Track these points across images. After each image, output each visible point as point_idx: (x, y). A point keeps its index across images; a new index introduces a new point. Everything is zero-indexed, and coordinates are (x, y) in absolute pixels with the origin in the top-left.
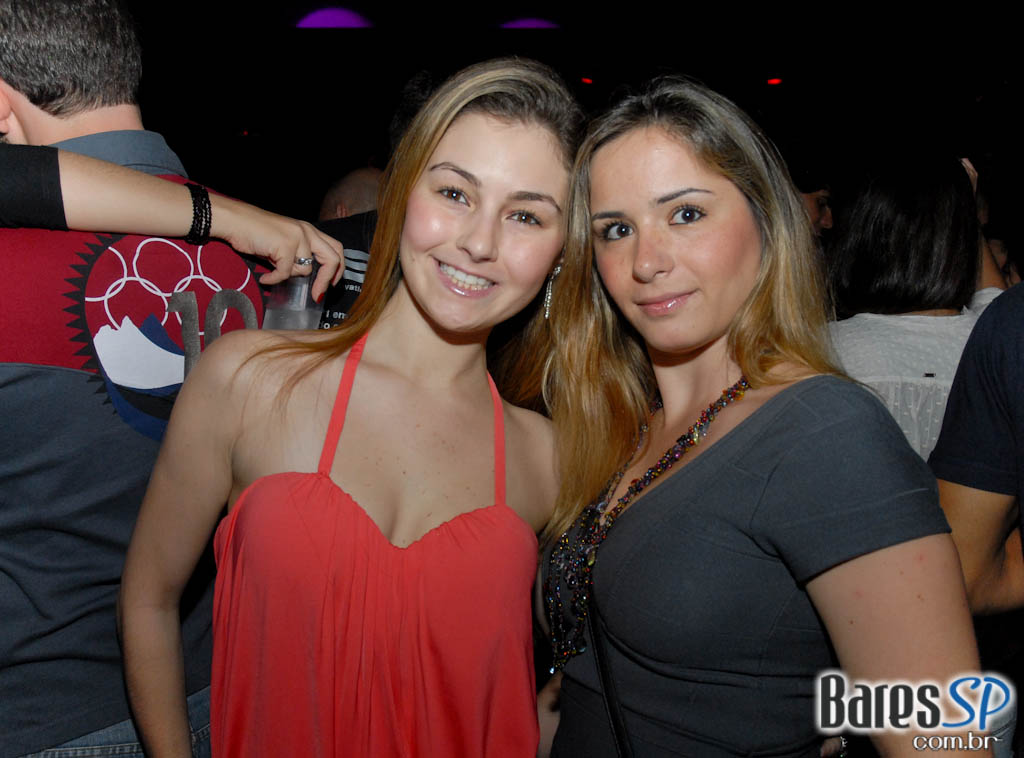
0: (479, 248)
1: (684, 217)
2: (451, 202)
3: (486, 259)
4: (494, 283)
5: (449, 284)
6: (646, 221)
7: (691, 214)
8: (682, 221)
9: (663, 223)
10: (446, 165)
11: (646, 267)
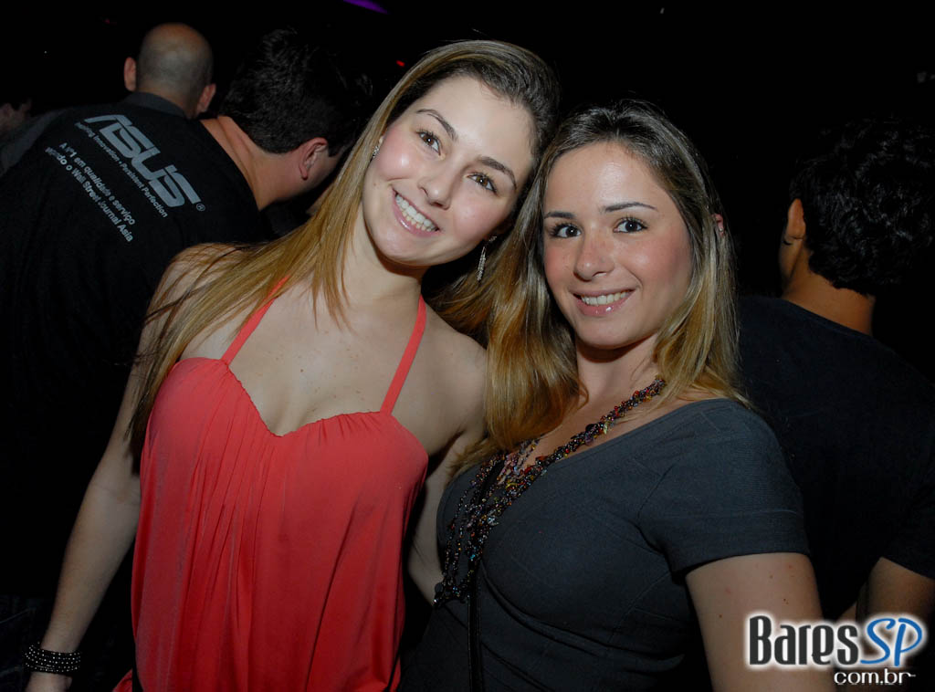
0: (437, 192)
1: (627, 227)
2: (424, 145)
3: (438, 204)
4: (437, 229)
5: (399, 214)
6: (592, 226)
7: (633, 225)
8: (625, 230)
9: (609, 231)
10: (432, 112)
11: (587, 267)
